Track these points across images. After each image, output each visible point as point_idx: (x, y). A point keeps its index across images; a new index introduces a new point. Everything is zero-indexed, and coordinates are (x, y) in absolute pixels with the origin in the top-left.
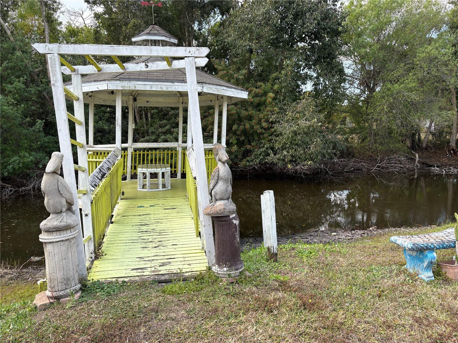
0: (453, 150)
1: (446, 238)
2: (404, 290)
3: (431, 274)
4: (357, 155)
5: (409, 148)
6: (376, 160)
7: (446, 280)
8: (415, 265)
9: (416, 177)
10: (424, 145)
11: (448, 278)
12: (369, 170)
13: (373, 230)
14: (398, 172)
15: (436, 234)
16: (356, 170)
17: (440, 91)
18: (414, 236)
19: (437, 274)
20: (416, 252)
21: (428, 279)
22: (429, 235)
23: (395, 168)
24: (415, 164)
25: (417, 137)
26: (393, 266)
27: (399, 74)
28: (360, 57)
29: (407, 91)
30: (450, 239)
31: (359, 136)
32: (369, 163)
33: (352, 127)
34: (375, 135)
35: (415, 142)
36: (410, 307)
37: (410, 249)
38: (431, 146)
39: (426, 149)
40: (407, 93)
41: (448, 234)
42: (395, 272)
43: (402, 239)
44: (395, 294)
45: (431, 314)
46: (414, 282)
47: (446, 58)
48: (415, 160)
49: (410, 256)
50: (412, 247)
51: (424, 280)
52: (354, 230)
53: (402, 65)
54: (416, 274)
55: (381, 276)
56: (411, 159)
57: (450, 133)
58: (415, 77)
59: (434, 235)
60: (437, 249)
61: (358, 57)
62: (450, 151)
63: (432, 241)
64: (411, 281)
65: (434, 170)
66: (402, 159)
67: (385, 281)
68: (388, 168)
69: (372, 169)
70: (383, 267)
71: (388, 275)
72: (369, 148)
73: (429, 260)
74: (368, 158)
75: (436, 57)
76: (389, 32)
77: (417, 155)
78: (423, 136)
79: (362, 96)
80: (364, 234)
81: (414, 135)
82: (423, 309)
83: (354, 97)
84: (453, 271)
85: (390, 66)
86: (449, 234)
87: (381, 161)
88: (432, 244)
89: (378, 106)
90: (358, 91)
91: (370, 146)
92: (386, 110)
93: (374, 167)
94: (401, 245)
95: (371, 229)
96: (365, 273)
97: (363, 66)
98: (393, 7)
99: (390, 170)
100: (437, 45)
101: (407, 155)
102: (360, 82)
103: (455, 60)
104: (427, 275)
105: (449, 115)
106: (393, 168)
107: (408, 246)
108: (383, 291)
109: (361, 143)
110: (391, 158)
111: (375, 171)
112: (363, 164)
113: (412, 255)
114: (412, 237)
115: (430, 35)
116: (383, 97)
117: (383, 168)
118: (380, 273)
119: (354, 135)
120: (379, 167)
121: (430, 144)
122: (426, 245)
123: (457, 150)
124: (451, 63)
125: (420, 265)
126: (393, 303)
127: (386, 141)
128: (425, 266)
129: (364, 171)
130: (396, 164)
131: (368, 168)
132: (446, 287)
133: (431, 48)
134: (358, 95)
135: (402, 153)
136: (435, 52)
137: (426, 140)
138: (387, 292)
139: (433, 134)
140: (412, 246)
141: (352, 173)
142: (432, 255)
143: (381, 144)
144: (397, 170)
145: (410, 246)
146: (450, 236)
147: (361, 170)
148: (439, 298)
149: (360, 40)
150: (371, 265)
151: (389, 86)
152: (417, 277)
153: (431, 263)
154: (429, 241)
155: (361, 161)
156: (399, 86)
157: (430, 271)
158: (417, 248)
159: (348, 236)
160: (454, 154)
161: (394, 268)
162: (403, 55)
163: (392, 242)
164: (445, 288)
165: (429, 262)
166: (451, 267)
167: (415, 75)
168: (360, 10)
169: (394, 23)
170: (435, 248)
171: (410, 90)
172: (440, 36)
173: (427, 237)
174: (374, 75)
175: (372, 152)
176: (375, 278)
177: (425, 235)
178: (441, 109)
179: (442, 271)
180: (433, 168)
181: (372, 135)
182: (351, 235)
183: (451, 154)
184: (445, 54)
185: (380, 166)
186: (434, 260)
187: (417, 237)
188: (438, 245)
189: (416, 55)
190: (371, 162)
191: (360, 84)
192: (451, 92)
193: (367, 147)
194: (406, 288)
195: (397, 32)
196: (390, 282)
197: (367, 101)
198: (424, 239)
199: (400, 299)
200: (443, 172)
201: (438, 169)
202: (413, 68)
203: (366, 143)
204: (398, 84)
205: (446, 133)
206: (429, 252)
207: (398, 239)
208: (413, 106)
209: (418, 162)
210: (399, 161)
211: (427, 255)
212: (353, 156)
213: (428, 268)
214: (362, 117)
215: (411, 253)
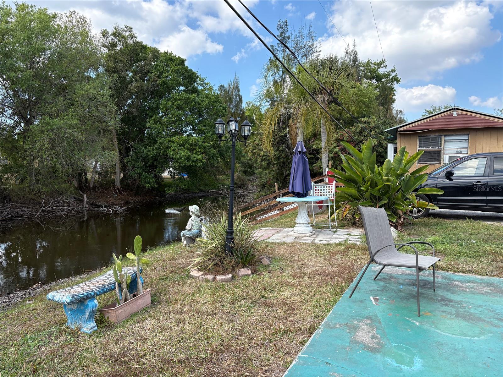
0: (118, 189)
1: (107, 281)
2: (64, 353)
3: (93, 324)
4: (15, 199)
5: (77, 188)
6: (40, 203)
7: (109, 325)
8: (77, 319)
9: (85, 219)
10: (91, 185)
11: (111, 323)
12: (32, 216)
13: (37, 287)
14: (67, 216)
15: (97, 279)
16: (15, 218)
17: (102, 131)
18: (74, 287)
19: (100, 322)
20: (76, 305)
21: (91, 330)
22: (90, 281)
23: (63, 211)
24: (83, 206)
25: (84, 177)
26: (53, 328)
27: (58, 108)
28: (10, 82)
29: (68, 127)
30: (110, 282)
31: (17, 176)
32: (32, 207)
33: (6, 165)
34: (36, 174)
35: (82, 182)
36: (70, 372)
37: (69, 304)
38: (98, 186)
39: (94, 189)
40: (69, 130)
41: (108, 277)
42: (55, 334)
43: (59, 294)
44: (53, 362)
45: (92, 371)
46: (77, 339)
47: (104, 99)
48: (83, 201)
49: (71, 310)
50: (71, 300)
51: (87, 333)
52: (12, 293)
53: (61, 99)
54: (78, 329)
55: (38, 345)
56: (79, 200)
57: (115, 173)
58: (75, 113)
59: (95, 281)
60: (98, 295)
61: (9, 81)
62: (116, 190)
63: (92, 288)
64: (72, 339)
65: (102, 210)
66: (70, 200)
67: (43, 349)
68: (54, 212)
69: (36, 215)
70: (40, 333)
71: (47, 340)
72: (30, 189)
73: (90, 310)
74: (30, 202)
75: (95, 96)
76: (44, 60)
77: (85, 196)
78: (89, 176)
79: (17, 128)
80: (25, 294)
81: (80, 175)
82: (84, 368)
83: (7, 129)
84: (115, 314)
85: (48, 97)
86: (110, 276)
87: (46, 204)
88: (92, 291)
89: (37, 142)
90: (10, 122)
91: (32, 187)
92: (46, 146)
93: (38, 211)
94: (59, 301)
95: (34, 286)
96: (18, 347)
97: (16, 92)
98: (46, 34)
99: (57, 214)
100: (95, 85)
101: (75, 196)
102: (13, 111)
103: (112, 103)
104: (89, 327)
105: (112, 155)
106: (60, 211)
107: (67, 300)
108: (39, 364)
109: (19, 184)
110: (57, 201)
111: (40, 216)
112: (23, 209)
113: (73, 309)
114: (72, 288)
115: (88, 74)
116: (42, 132)
117: (49, 212)
118: (37, 341)
119: (9, 175)
120: (43, 211)
121: (96, 184)
122: (86, 294)
123: (121, 189)
124: (109, 104)
125: (82, 317)
126: (51, 375)
127: (50, 181)
128: (87, 317)
129: (26, 218)
130: (64, 206)
131: (30, 214)
132: (109, 333)
133: (89, 87)
134: (12, 127)
135: (69, 194)
136: (93, 92)
137: (93, 180)
138: (44, 363)
139: (99, 174)
140: (71, 298)
141: (9, 221)
142: (93, 303)
143: (44, 185)
144: (66, 213)
145: (68, 300)
146: (110, 277)
147: (21, 216)
148: (101, 349)
149: (9, 61)
150: (25, 335)
151: (48, 120)
152: (80, 332)
153: (93, 311)
154: (89, 288)
155: (21, 206)
156: (60, 121)
157: (92, 321)
158: (76, 299)
159: (4, 302)
160: (120, 194)
161: (54, 329)
162: (62, 89)
163: (50, 299)
164: (108, 335)
165: (90, 312)
166: (112, 311)
167: (74, 112)
168: (6, 26)
169: (48, 52)
170: (96, 295)
171: (72, 127)
172: (98, 76)
173: (87, 285)
174: (29, 105)
175: (35, 195)
176: (30, 350)
177: (86, 283)
178: (104, 149)
179: (104, 317)
180: (101, 209)
181: (33, 174)
182: (7, 300)
183: (116, 193)
184: (103, 95)
185: (45, 211)
186: (96, 308)
187: (77, 287)
188: (98, 291)
189: (74, 91)
190: (34, 206)
191: (14, 114)
192: (112, 133)
193: (28, 189)
194: (66, 350)
195: (52, 63)
196: (49, 348)
197: (22, 134)
198: (85, 288)
199: (60, 366)
200: (110, 211)
201: (106, 209)
202: (73, 105)
203: (26, 184)
204: (58, 119)
205: (111, 173)
206: (90, 301)
207: (56, 295)
208: (77, 145)
209: (87, 203)
210: (67, 203)
211: (87, 304)
212: (10, 201)
213: (90, 318)
214: (18, 153)
215: (71, 307)
